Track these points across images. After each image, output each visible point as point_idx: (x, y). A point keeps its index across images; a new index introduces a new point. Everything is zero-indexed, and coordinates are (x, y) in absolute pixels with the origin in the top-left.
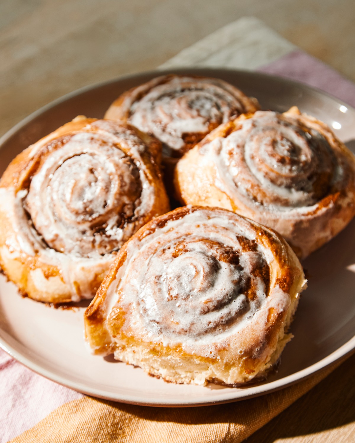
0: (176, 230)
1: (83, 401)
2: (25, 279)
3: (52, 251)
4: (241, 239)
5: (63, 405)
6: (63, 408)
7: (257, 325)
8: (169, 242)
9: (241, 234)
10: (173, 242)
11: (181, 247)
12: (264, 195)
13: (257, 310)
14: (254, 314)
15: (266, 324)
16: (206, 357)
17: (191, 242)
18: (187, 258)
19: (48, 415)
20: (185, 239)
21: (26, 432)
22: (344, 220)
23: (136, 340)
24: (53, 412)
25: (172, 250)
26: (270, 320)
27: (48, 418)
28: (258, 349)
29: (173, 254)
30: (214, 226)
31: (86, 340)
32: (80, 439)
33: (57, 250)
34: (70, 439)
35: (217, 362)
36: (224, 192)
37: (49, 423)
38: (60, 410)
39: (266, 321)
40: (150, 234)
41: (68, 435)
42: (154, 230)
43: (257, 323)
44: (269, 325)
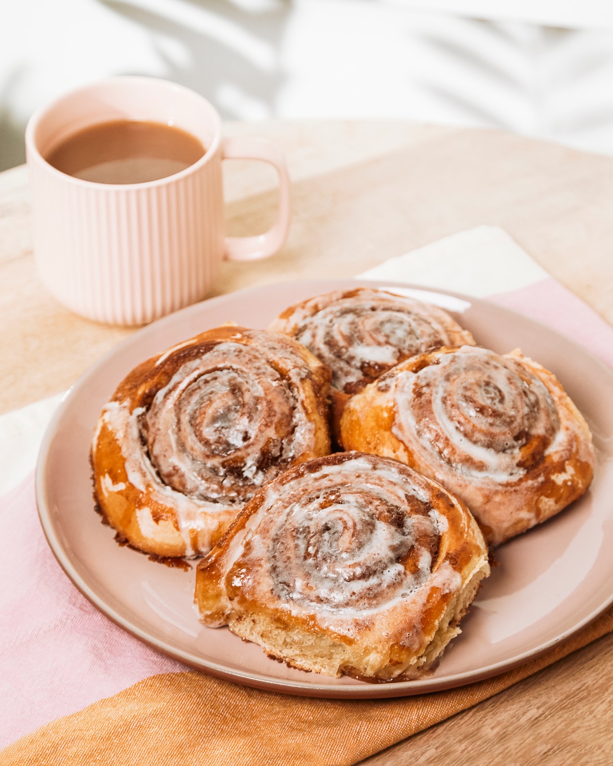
0: (331, 477)
1: (180, 676)
2: (128, 518)
3: (169, 488)
4: (411, 499)
5: (154, 676)
6: (153, 680)
7: (413, 605)
8: (319, 490)
9: (412, 493)
10: (324, 491)
11: (332, 497)
12: (453, 451)
13: (415, 587)
14: (411, 592)
15: (424, 605)
16: (342, 635)
17: (346, 493)
18: (337, 510)
19: (134, 685)
20: (339, 489)
21: (103, 701)
22: (556, 502)
23: (259, 605)
24: (140, 682)
25: (321, 500)
26: (431, 601)
27: (133, 688)
28: (409, 635)
29: (321, 504)
30: (380, 479)
31: (195, 602)
32: (170, 715)
33: (174, 489)
34: (158, 713)
35: (355, 643)
36: (402, 442)
37: (134, 694)
38: (150, 681)
39: (425, 601)
40: (296, 478)
41: (155, 708)
42: (302, 475)
43: (414, 602)
44: (429, 606)
